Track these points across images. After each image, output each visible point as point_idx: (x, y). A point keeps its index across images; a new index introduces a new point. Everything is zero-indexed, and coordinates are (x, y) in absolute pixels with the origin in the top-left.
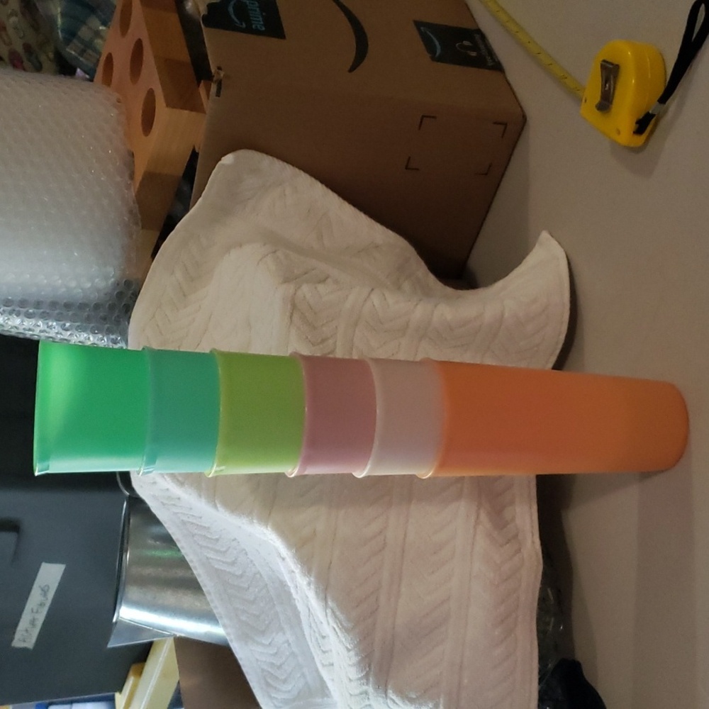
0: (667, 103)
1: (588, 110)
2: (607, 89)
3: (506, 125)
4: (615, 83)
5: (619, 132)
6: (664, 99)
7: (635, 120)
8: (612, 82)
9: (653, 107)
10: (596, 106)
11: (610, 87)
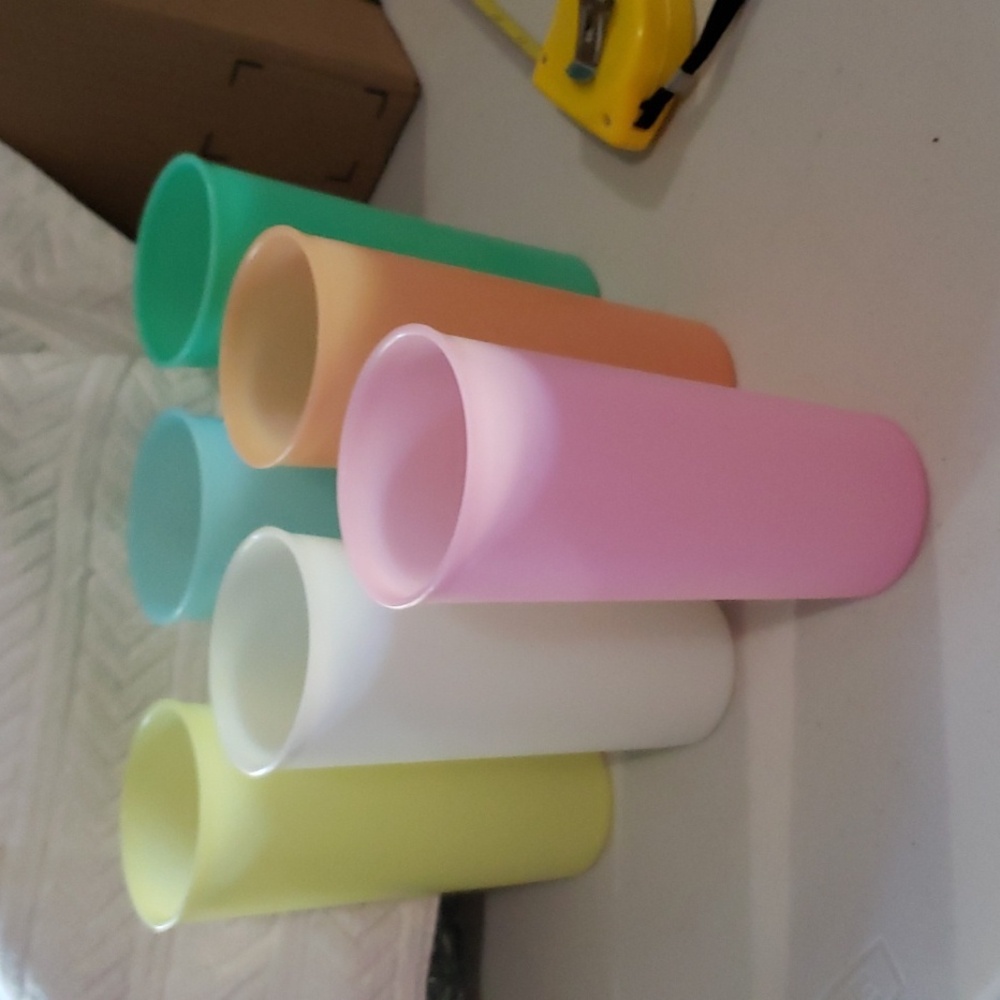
0: (697, 72)
1: (552, 74)
2: (589, 39)
3: (383, 94)
4: (605, 33)
5: (607, 121)
6: (693, 63)
7: (638, 102)
8: (600, 29)
9: (672, 77)
10: (567, 71)
11: (595, 37)
